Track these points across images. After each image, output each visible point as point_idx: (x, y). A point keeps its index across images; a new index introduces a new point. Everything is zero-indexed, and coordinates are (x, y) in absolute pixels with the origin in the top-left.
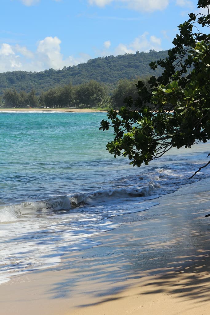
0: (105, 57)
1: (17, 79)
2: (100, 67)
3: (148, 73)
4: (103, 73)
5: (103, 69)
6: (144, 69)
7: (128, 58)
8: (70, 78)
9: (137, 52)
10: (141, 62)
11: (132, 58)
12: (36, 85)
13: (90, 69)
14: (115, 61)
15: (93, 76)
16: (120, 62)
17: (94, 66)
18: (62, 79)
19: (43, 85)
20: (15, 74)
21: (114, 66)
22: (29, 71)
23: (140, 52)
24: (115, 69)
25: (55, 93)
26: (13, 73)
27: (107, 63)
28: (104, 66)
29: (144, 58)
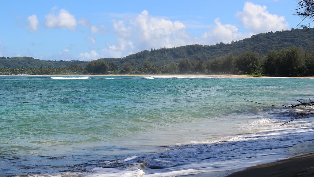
0: (265, 33)
1: (194, 51)
2: (261, 41)
3: (301, 45)
4: (264, 46)
5: (264, 43)
6: (297, 43)
7: (284, 34)
8: (236, 50)
9: (293, 29)
10: (295, 37)
11: (288, 34)
12: (209, 56)
13: (253, 43)
14: (274, 36)
15: (255, 48)
16: (278, 37)
17: (256, 40)
18: (230, 51)
19: (214, 56)
20: (192, 47)
21: (273, 40)
22: (203, 45)
23: (295, 29)
24: (274, 43)
25: (219, 62)
26: (191, 46)
27: (267, 38)
28: (265, 40)
29: (298, 33)
